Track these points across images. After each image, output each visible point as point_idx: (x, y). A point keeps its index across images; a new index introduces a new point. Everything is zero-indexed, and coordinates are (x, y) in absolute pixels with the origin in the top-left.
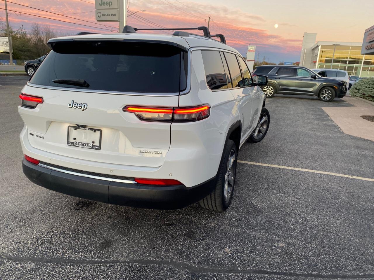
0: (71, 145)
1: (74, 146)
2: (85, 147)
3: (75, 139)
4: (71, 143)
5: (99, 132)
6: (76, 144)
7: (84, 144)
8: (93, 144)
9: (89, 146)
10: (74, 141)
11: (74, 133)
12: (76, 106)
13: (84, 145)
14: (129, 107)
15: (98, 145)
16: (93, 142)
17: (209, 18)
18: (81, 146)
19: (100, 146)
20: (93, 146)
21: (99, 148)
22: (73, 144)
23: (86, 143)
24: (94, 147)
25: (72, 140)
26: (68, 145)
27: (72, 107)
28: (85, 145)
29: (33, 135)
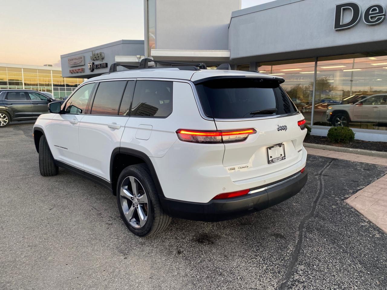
3: (272, 157)
4: (271, 161)
5: (282, 146)
6: (274, 160)
12: (282, 129)
15: (284, 155)
16: (281, 155)
18: (277, 161)
21: (285, 158)
23: (278, 158)
24: (282, 158)
26: (269, 164)
27: (280, 129)
29: (235, 169)
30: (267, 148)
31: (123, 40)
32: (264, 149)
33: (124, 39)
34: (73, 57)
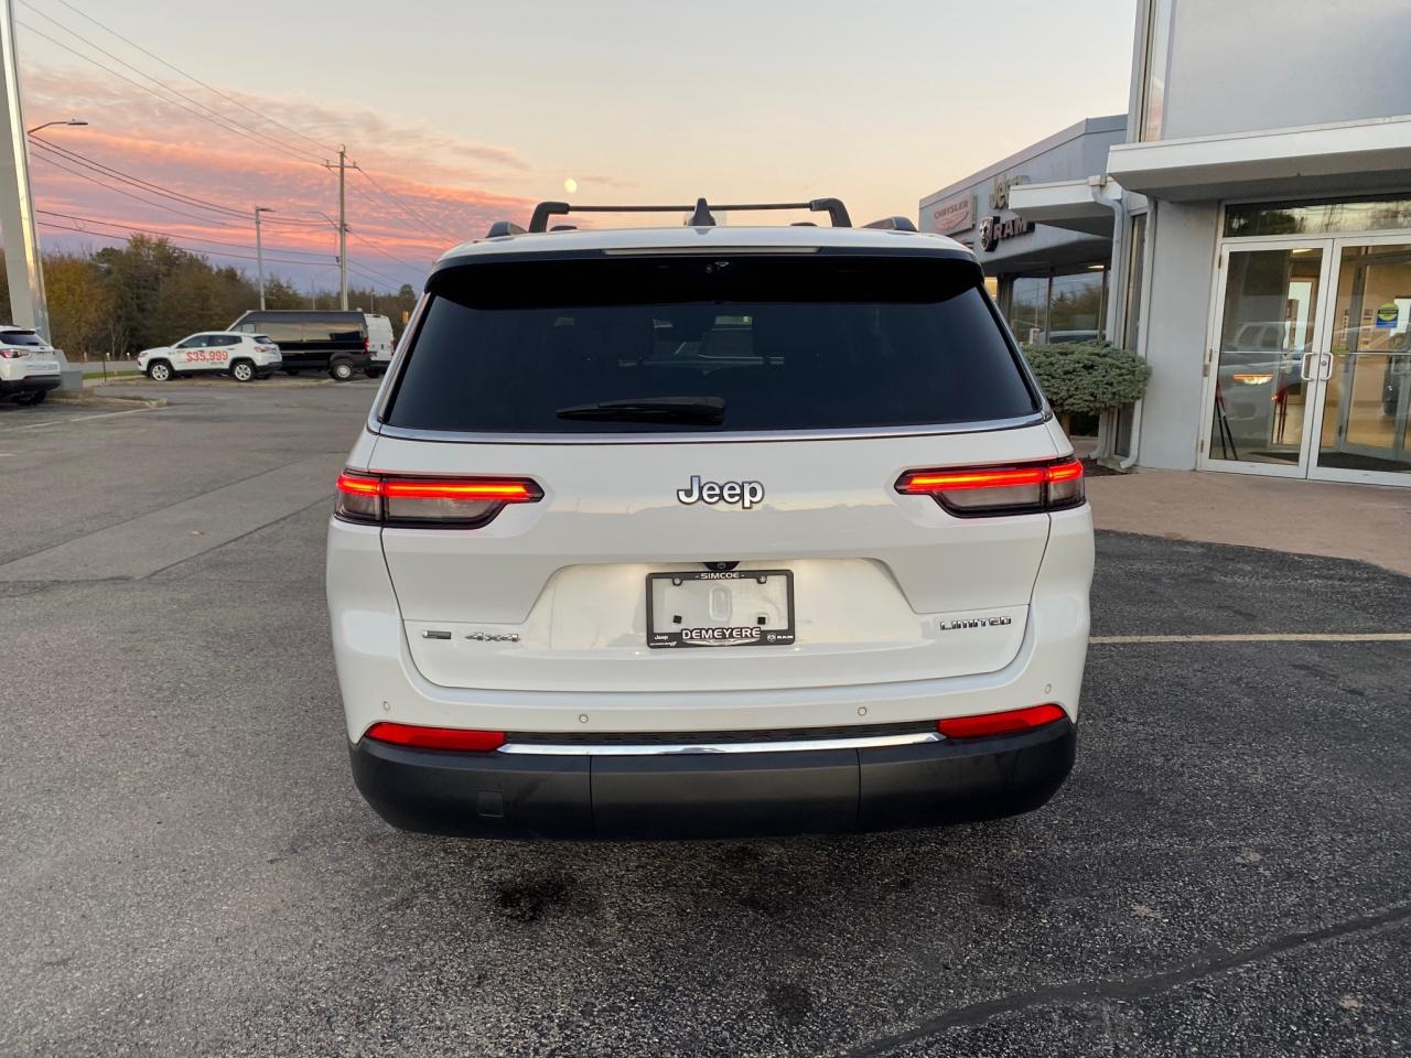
0: (669, 647)
1: (682, 644)
2: (732, 641)
3: (677, 620)
4: (666, 638)
5: (783, 579)
6: (692, 638)
7: (727, 633)
8: (761, 626)
9: (746, 636)
10: (675, 628)
11: (671, 599)
12: (716, 495)
13: (724, 634)
14: (912, 478)
15: (784, 626)
16: (762, 621)
17: (342, 154)
18: (712, 642)
19: (791, 629)
20: (764, 634)
21: (786, 637)
22: (678, 640)
23: (733, 630)
24: (769, 637)
25: (664, 625)
26: (651, 647)
27: (701, 497)
28: (731, 636)
29: (449, 638)
30: (650, 578)
31: (1087, 120)
32: (635, 577)
33: (1090, 117)
34: (947, 204)
